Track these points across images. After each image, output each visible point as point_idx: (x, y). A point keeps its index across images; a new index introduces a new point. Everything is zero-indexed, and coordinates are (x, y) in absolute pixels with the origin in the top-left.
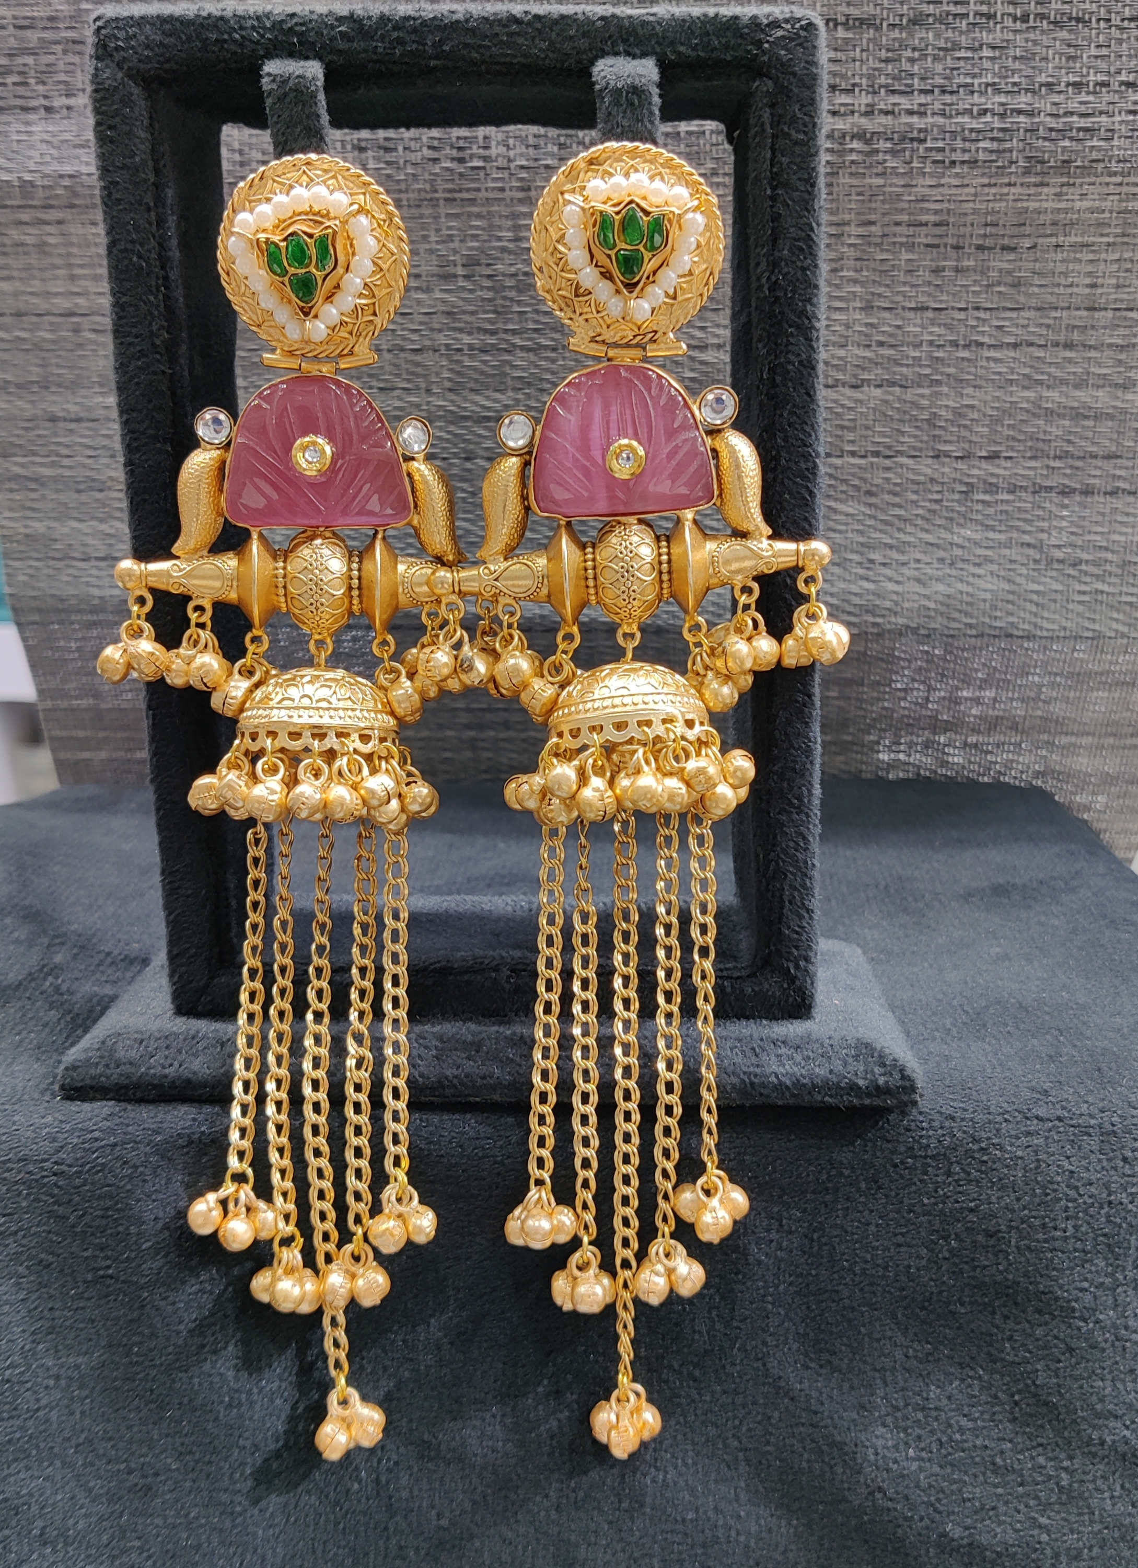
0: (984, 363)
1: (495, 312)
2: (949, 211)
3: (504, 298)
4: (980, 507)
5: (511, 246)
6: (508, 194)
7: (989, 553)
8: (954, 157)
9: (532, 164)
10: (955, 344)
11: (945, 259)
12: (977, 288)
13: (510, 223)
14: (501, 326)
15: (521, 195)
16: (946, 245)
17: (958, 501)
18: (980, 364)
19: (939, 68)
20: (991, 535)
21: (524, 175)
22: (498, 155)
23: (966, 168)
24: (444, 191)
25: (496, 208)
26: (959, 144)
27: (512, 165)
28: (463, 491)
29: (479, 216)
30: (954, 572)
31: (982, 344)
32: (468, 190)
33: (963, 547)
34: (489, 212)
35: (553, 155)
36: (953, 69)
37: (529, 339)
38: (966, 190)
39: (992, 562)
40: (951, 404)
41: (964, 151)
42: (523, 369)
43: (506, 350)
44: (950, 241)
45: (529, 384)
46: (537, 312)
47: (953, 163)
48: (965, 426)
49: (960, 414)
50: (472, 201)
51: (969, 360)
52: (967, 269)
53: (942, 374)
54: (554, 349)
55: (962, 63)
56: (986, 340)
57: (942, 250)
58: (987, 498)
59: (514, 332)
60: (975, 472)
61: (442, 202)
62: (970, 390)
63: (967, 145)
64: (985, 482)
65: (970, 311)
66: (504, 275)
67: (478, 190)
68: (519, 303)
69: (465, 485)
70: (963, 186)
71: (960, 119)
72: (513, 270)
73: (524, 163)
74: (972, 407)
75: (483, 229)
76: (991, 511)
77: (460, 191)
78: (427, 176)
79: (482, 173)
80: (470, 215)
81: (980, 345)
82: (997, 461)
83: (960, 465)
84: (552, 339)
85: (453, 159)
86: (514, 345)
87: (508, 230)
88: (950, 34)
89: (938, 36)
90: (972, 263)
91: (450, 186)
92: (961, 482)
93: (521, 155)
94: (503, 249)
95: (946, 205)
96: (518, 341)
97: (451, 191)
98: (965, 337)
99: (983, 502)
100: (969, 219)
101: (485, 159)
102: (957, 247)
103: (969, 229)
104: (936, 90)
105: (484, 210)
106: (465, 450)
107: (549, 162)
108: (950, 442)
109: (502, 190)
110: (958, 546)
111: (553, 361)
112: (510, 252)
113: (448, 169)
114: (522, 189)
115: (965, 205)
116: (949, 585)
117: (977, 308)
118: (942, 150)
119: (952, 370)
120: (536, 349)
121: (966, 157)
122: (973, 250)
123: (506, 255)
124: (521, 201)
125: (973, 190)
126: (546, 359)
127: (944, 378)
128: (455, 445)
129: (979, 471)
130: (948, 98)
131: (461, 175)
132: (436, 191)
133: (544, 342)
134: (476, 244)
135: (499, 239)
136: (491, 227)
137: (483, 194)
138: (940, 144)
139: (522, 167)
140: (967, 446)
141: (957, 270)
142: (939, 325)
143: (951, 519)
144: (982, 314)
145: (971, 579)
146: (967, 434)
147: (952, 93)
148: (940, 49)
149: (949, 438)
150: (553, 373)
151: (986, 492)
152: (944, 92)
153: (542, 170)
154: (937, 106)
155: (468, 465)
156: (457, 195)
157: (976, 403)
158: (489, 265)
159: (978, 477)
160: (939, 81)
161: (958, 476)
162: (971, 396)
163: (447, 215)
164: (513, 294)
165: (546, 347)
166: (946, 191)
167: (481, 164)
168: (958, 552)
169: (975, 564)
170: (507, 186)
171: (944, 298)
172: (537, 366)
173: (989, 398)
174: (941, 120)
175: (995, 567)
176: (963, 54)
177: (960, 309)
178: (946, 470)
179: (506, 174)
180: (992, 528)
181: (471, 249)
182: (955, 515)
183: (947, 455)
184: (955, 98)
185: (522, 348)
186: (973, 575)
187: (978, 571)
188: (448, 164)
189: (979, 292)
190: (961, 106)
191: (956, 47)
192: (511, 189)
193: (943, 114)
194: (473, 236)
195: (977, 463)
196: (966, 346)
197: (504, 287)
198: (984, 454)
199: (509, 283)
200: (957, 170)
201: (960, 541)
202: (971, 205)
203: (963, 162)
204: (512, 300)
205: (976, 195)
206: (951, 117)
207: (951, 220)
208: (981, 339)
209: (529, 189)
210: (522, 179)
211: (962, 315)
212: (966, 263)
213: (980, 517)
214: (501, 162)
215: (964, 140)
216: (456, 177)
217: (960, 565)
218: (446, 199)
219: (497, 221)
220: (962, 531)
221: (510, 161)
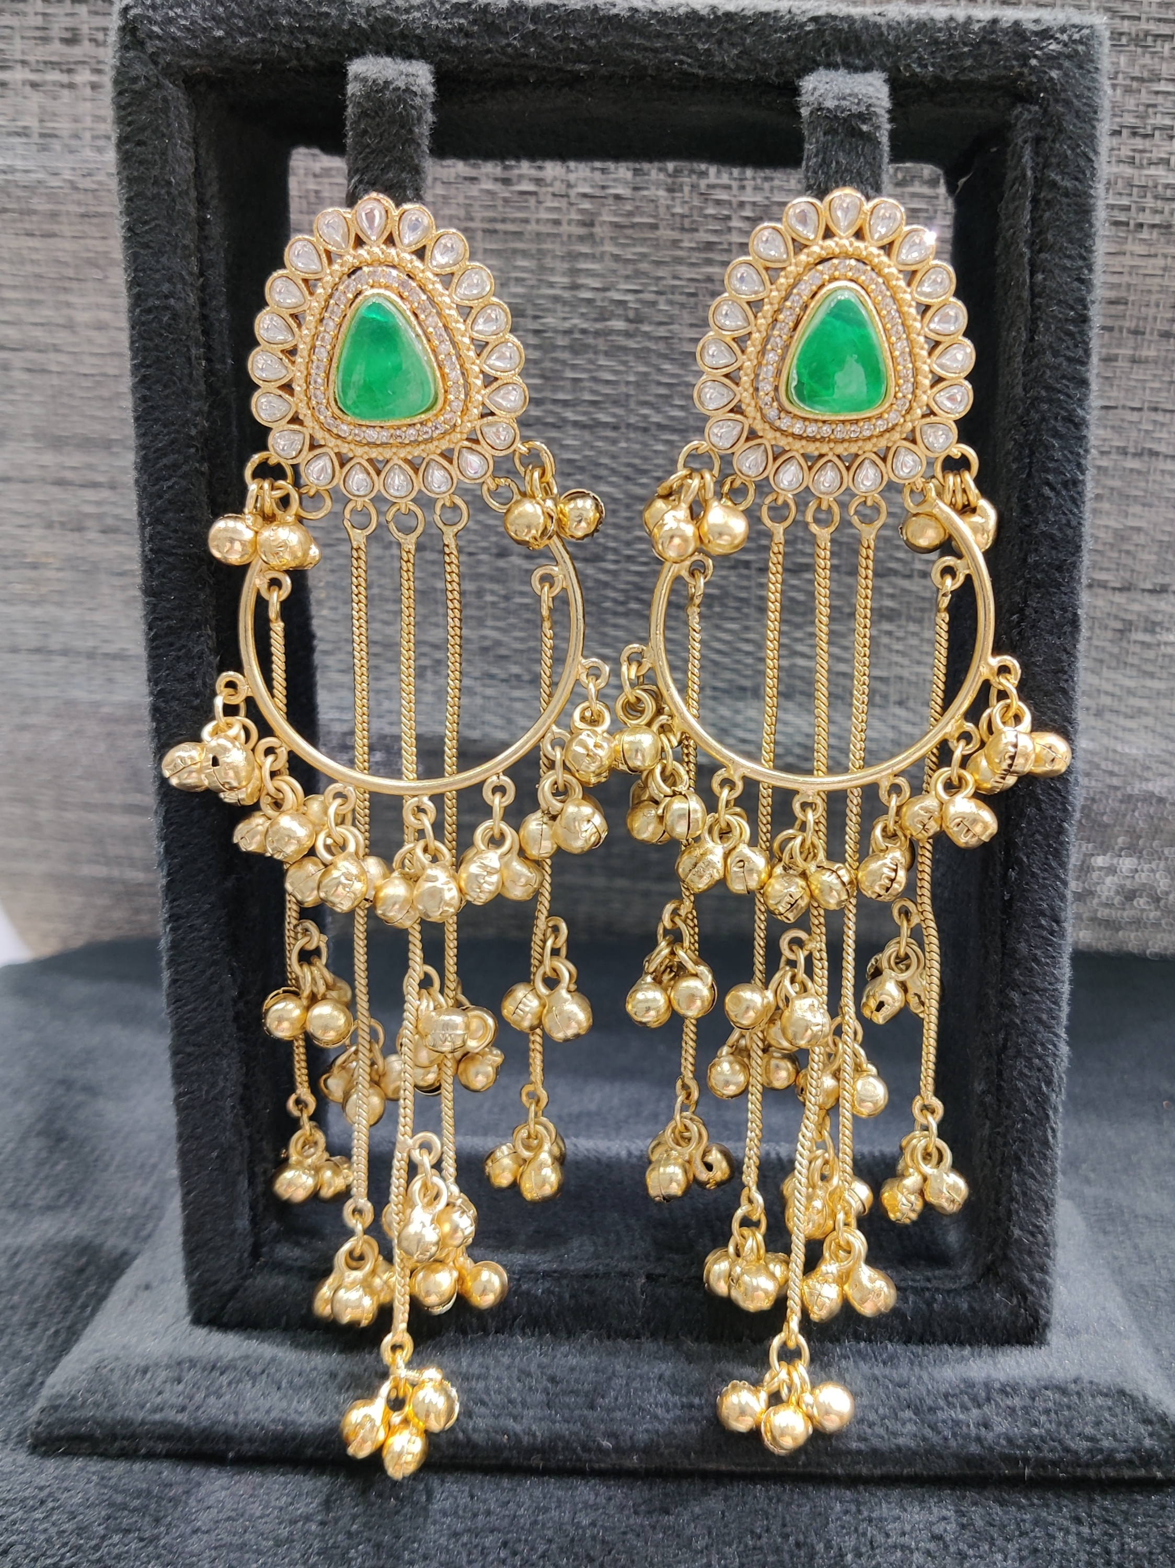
0: (1159, 478)
1: (542, 376)
2: (1129, 285)
3: (555, 360)
4: (1137, 649)
5: (566, 294)
6: (565, 229)
7: (1144, 704)
8: (1143, 218)
9: (598, 192)
10: (1123, 451)
11: (1119, 346)
12: (1157, 385)
13: (566, 265)
14: (548, 394)
15: (582, 231)
16: (1121, 329)
17: (1111, 641)
18: (1151, 478)
19: (1130, 103)
20: (1149, 683)
21: (586, 205)
22: (555, 179)
23: (1155, 233)
24: (483, 220)
25: (547, 246)
26: (1149, 202)
27: (573, 192)
28: (493, 592)
29: (525, 254)
30: (1099, 724)
31: (1157, 454)
32: (514, 221)
33: (1113, 695)
34: (540, 251)
35: (626, 183)
36: (1149, 106)
37: (585, 413)
38: (1152, 261)
39: (1147, 714)
40: (1113, 523)
41: (1155, 211)
42: (575, 449)
43: (553, 426)
44: (1129, 324)
45: (582, 469)
46: (595, 379)
47: (1141, 225)
48: (1128, 552)
49: (1123, 539)
50: (519, 235)
51: (1139, 472)
52: (1146, 361)
53: (1104, 487)
54: (615, 428)
55: (1160, 99)
56: (1162, 448)
57: (1116, 334)
58: (1147, 638)
59: (565, 403)
60: (1136, 607)
61: (479, 235)
62: (1137, 509)
63: (1160, 204)
64: (1147, 619)
65: (1146, 414)
66: (556, 331)
67: (526, 221)
68: (574, 367)
69: (496, 587)
70: (1149, 256)
71: (1152, 171)
72: (567, 325)
73: (587, 190)
74: (1139, 529)
75: (532, 271)
76: (1150, 654)
77: (504, 221)
78: (461, 200)
79: (532, 201)
80: (515, 251)
81: (1154, 454)
82: (1165, 595)
83: (1119, 598)
84: (614, 415)
85: (496, 180)
86: (565, 421)
87: (564, 274)
88: (1147, 60)
89: (1132, 62)
90: (1152, 353)
91: (490, 214)
92: (1116, 617)
93: (585, 180)
94: (556, 299)
95: (1125, 279)
96: (570, 415)
97: (493, 220)
98: (1136, 442)
99: (1143, 643)
100: (1154, 298)
101: (538, 181)
102: (1136, 332)
103: (1152, 311)
104: (1125, 131)
105: (533, 247)
106: (497, 545)
107: (620, 191)
108: (1108, 569)
109: (557, 222)
110: (1107, 693)
111: (614, 442)
112: (565, 303)
113: (488, 192)
114: (584, 224)
115: (1148, 280)
116: (1092, 740)
117: (1156, 409)
118: (1127, 209)
119: (1117, 483)
120: (593, 426)
121: (1157, 219)
122: (1156, 337)
123: (559, 307)
124: (581, 239)
125: (1161, 262)
126: (605, 439)
127: (1106, 492)
128: (485, 537)
129: (1138, 606)
130: (1139, 143)
131: (506, 200)
132: (472, 219)
133: (603, 418)
134: (520, 290)
135: (551, 285)
136: (542, 269)
137: (532, 227)
138: (1125, 201)
139: (585, 195)
140: (1127, 575)
141: (1134, 360)
142: (1105, 427)
143: (1101, 661)
144: (1160, 417)
145: (1120, 734)
146: (1130, 562)
147: (1145, 136)
148: (1133, 79)
149: (1106, 565)
150: (614, 457)
151: (1146, 630)
152: (1134, 134)
153: (610, 201)
154: (1125, 152)
155: (501, 563)
156: (499, 226)
157: (1142, 524)
158: (536, 317)
159: (1139, 614)
160: (1129, 120)
161: (1114, 611)
162: (1139, 516)
163: (485, 250)
164: (566, 355)
165: (606, 425)
166: (1128, 261)
167: (531, 187)
168: (1106, 701)
169: (1127, 716)
170: (565, 219)
171: (1114, 394)
172: (592, 448)
173: (1161, 519)
174: (1128, 171)
175: (1149, 721)
176: (1163, 87)
177: (1133, 409)
178: (1100, 602)
179: (563, 203)
180: (1152, 675)
181: (515, 295)
182: (1105, 657)
183: (1103, 585)
184: (1147, 144)
185: (576, 424)
186: (1124, 729)
187: (1130, 724)
188: (489, 186)
189: (1160, 390)
190: (1156, 155)
191: (1156, 78)
192: (570, 222)
193: (1131, 161)
194: (517, 280)
195: (1138, 596)
196: (1135, 455)
197: (555, 347)
198: (1148, 586)
199: (561, 341)
200: (1145, 234)
201: (1109, 687)
202: (1158, 280)
203: (1153, 226)
204: (564, 363)
205: (1165, 269)
206: (1141, 167)
207: (1131, 298)
208: (1155, 447)
209: (592, 224)
210: (582, 211)
211: (1135, 416)
212: (1145, 353)
213: (1136, 661)
214: (559, 187)
215: (1156, 197)
216: (500, 203)
217: (1108, 716)
218: (484, 231)
219: (548, 262)
220: (1111, 675)
221: (569, 186)
